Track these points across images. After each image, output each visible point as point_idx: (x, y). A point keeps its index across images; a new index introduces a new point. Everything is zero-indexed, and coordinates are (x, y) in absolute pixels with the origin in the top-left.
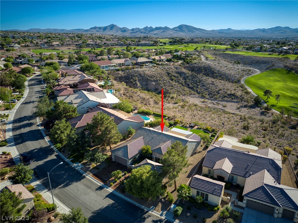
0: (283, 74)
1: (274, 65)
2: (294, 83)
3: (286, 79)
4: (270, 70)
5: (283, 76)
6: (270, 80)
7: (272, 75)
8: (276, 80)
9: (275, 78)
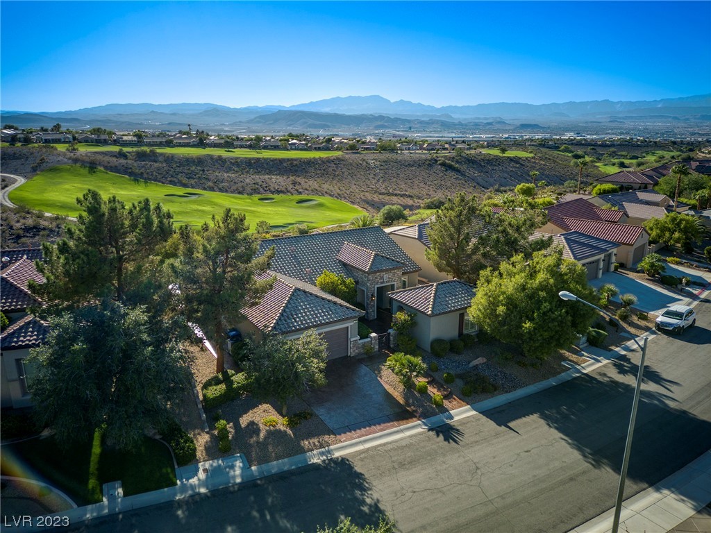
0: (84, 176)
1: (43, 159)
2: (121, 188)
3: (101, 185)
4: (42, 171)
5: (86, 179)
6: (68, 190)
7: (61, 180)
8: (80, 188)
9: (76, 185)
